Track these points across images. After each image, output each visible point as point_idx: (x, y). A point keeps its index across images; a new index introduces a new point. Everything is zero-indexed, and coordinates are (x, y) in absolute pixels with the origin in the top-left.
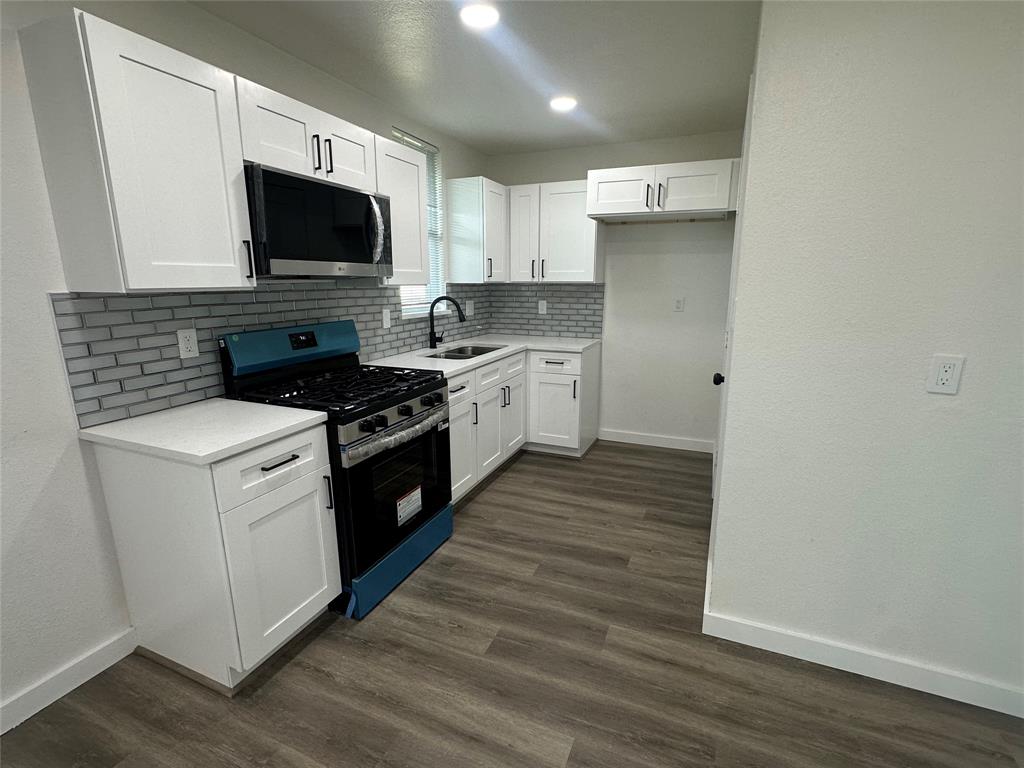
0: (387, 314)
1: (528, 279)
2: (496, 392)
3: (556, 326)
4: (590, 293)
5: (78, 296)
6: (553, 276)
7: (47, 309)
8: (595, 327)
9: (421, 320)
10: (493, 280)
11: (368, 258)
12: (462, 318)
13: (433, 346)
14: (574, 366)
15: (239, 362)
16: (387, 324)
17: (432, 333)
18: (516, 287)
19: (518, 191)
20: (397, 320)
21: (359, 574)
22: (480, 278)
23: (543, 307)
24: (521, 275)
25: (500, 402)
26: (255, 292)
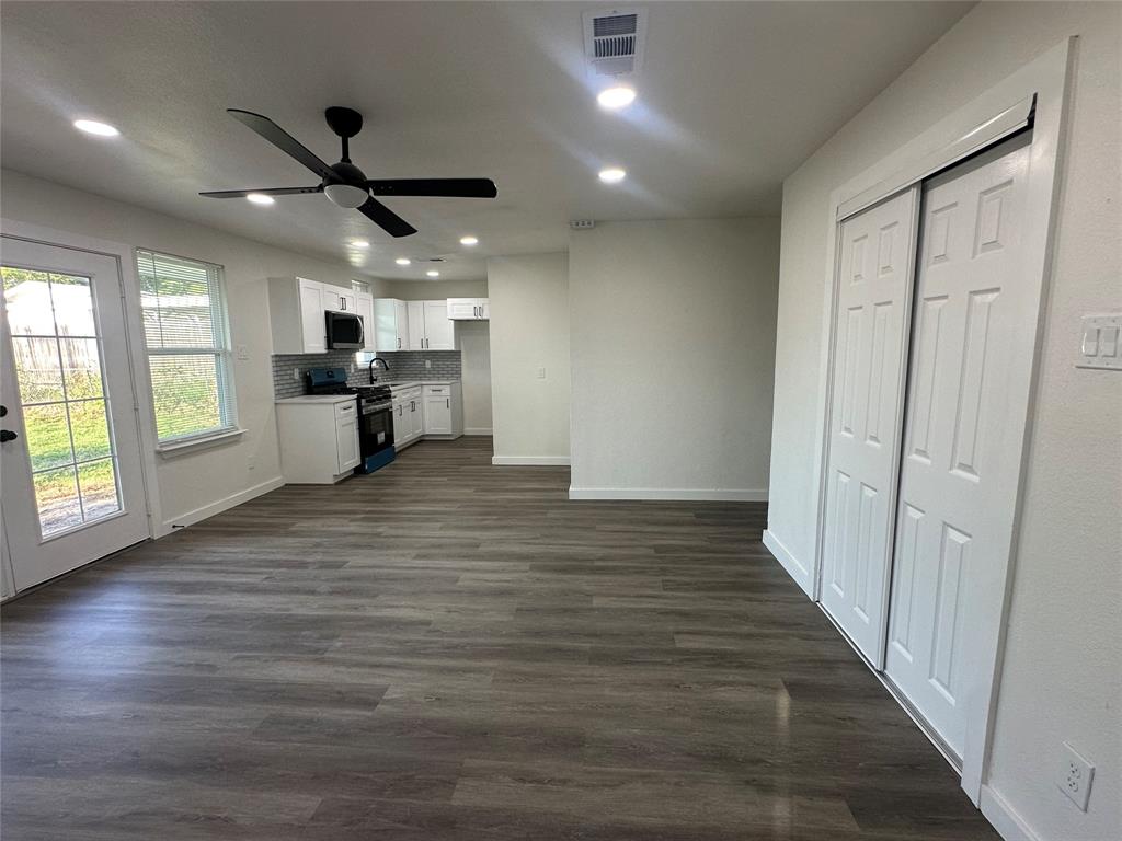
0: (352, 365)
1: (420, 349)
2: (408, 403)
3: (437, 374)
4: (454, 356)
5: (276, 356)
6: (433, 347)
7: (270, 360)
8: (457, 374)
9: (366, 370)
10: (402, 349)
11: (357, 342)
12: (387, 369)
13: (372, 383)
14: (446, 391)
15: (315, 381)
16: (353, 371)
17: (371, 377)
18: (412, 353)
19: (411, 303)
20: (356, 369)
21: (369, 455)
22: (395, 349)
23: (428, 364)
24: (416, 347)
25: (410, 408)
26: (326, 354)
